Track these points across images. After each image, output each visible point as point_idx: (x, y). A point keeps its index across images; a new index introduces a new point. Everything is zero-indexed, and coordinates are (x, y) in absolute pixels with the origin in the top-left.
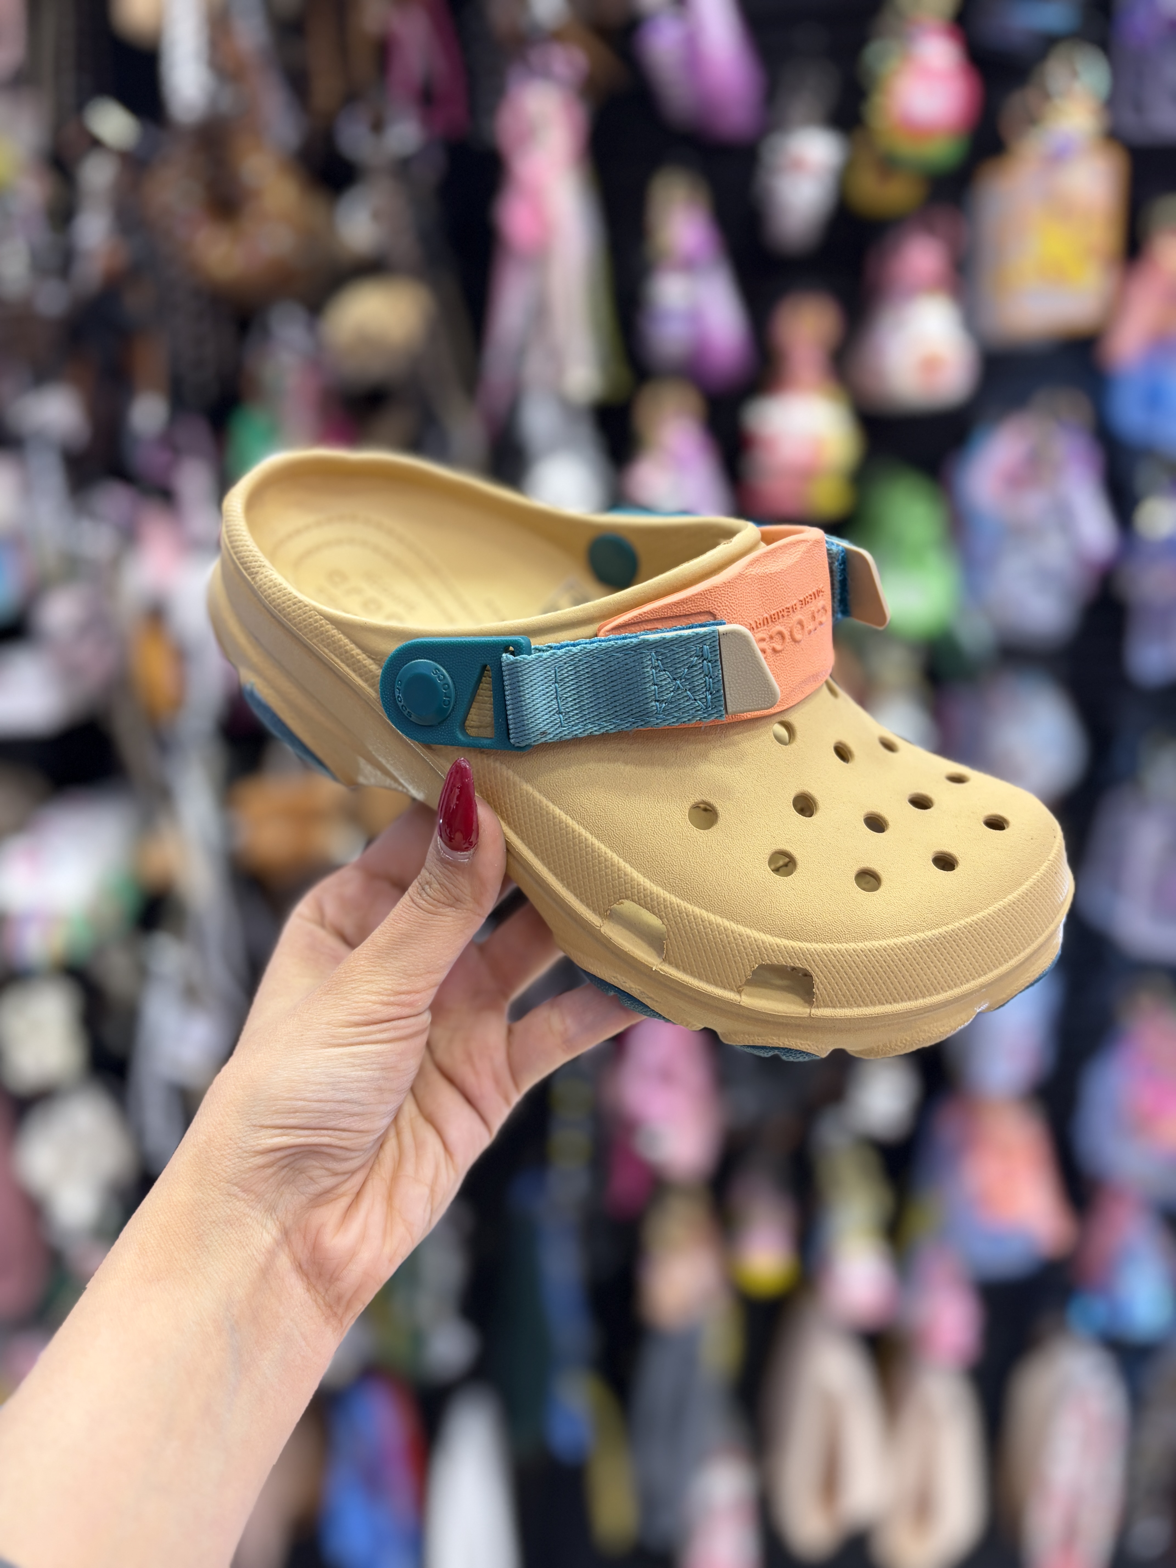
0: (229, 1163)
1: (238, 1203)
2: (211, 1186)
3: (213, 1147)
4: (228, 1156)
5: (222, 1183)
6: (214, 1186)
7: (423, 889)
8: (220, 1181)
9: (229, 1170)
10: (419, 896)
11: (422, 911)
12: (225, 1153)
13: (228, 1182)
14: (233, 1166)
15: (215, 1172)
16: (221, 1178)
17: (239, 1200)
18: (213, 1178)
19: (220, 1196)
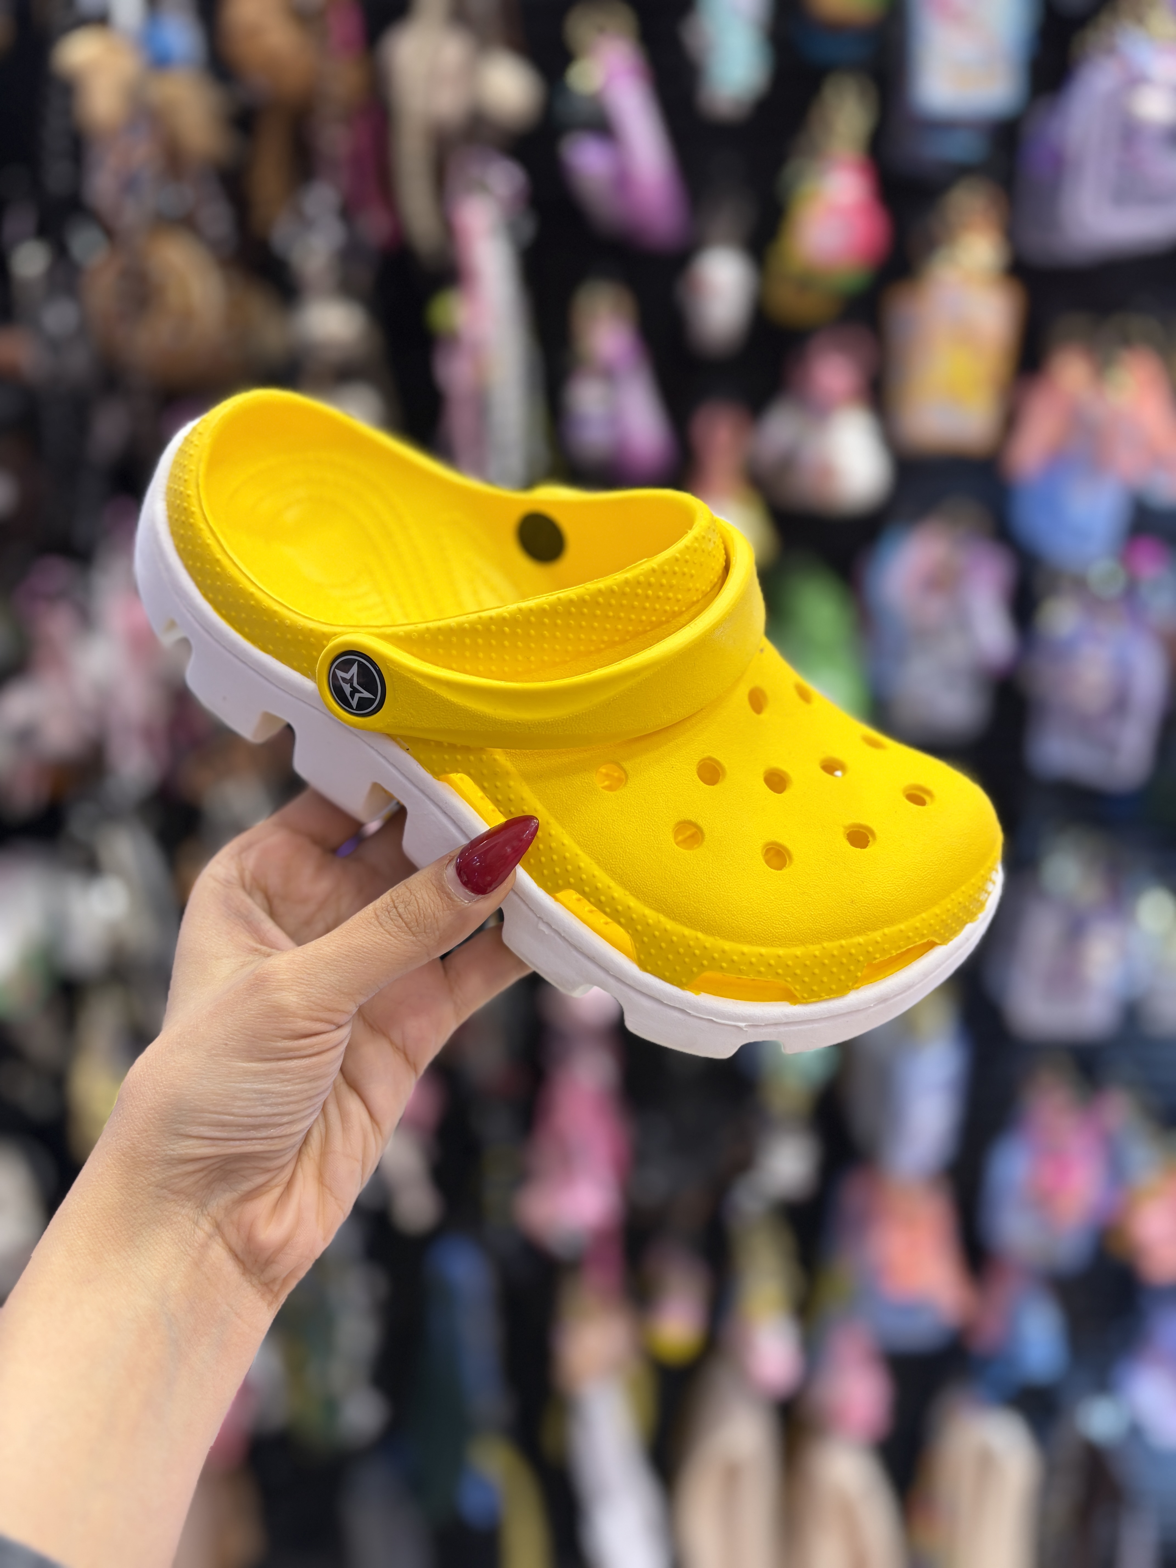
5: (151, 1187)
8: (149, 1185)
14: (162, 1172)
16: (150, 1182)
19: (149, 1199)
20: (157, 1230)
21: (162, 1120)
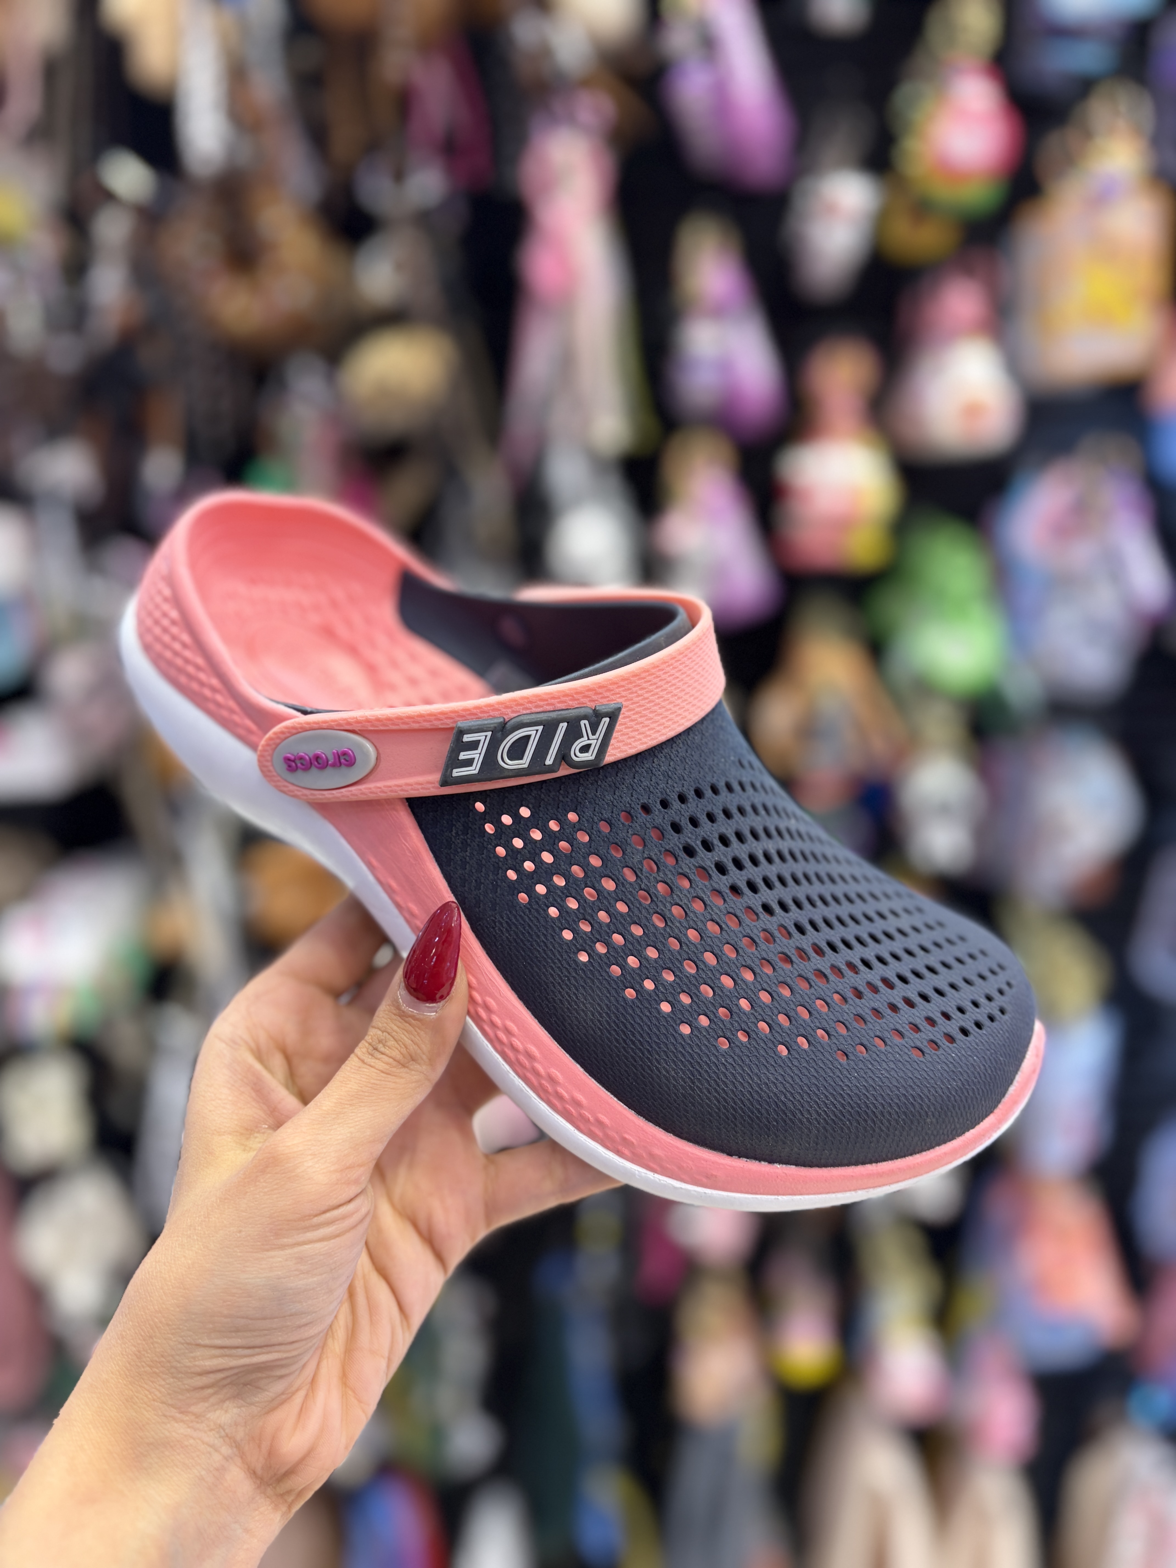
0: (163, 1383)
1: (176, 1425)
2: (145, 1406)
3: (145, 1362)
4: (161, 1374)
5: (156, 1403)
6: (148, 1406)
7: (376, 1049)
8: (154, 1400)
9: (163, 1390)
10: (370, 1057)
11: (376, 1071)
12: (157, 1371)
13: (163, 1403)
14: (168, 1386)
15: (148, 1391)
16: (155, 1397)
17: (177, 1422)
18: (146, 1396)
19: (156, 1417)
20: (167, 1453)
21: (168, 1325)
